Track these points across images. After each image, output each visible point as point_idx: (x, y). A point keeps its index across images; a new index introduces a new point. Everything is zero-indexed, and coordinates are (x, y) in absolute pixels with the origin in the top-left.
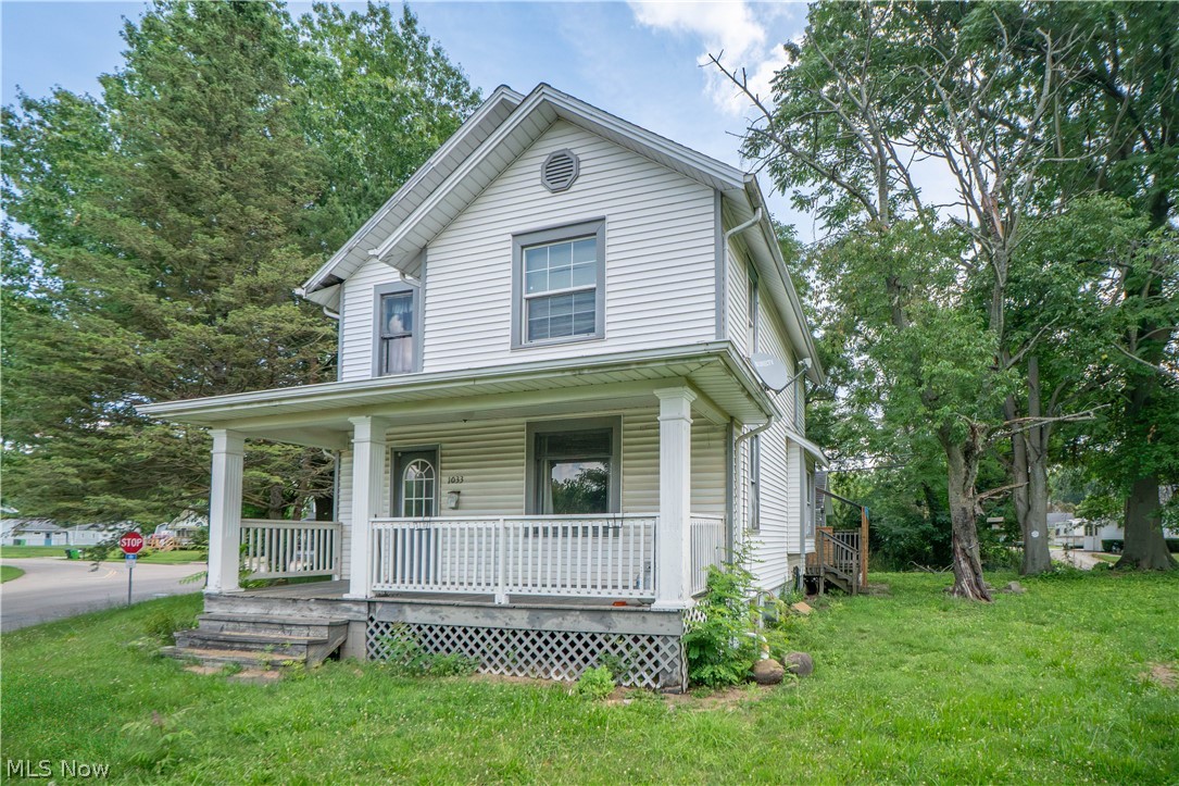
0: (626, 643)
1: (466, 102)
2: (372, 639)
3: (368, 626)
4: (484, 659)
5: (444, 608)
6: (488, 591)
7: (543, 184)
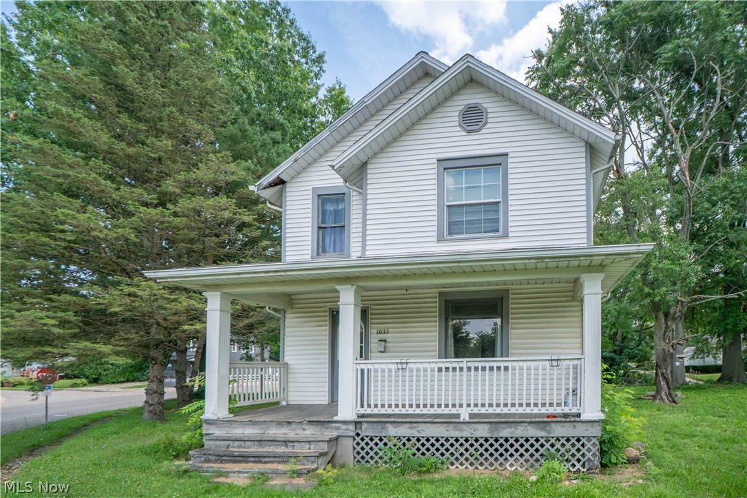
0: (561, 443)
1: (314, 61)
2: (358, 449)
3: (354, 439)
4: (452, 459)
5: (420, 425)
6: (454, 411)
7: (460, 126)
